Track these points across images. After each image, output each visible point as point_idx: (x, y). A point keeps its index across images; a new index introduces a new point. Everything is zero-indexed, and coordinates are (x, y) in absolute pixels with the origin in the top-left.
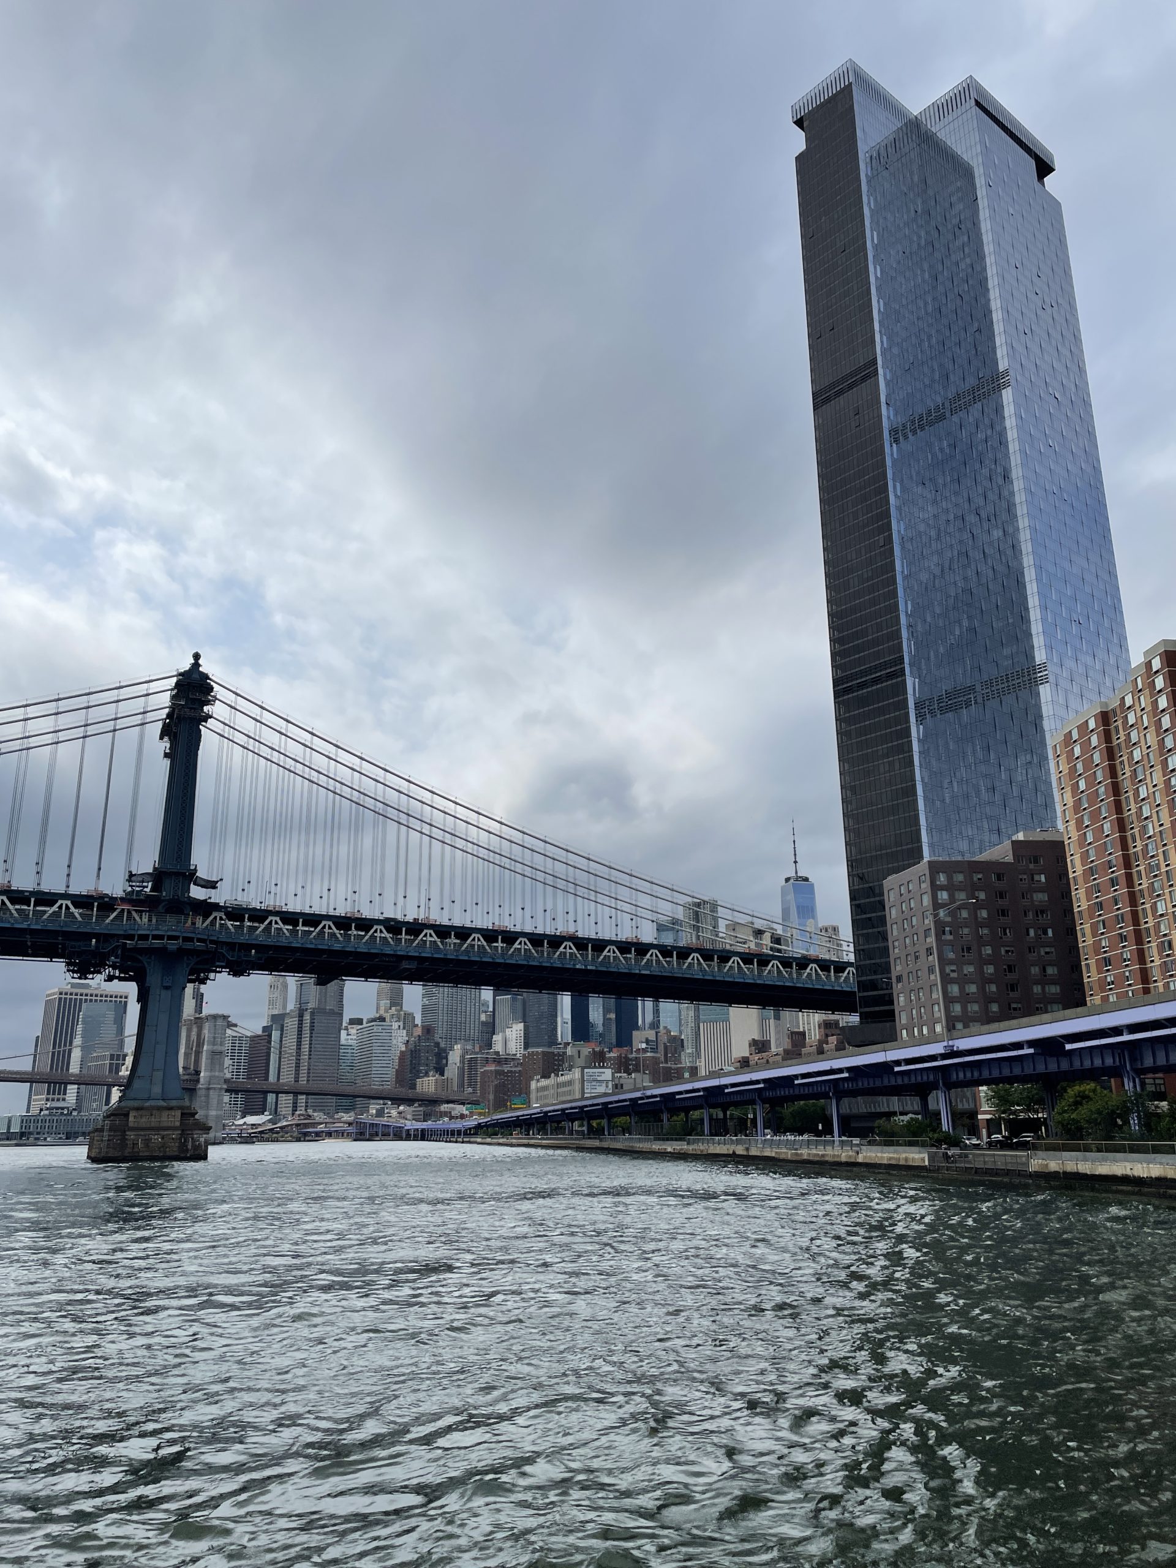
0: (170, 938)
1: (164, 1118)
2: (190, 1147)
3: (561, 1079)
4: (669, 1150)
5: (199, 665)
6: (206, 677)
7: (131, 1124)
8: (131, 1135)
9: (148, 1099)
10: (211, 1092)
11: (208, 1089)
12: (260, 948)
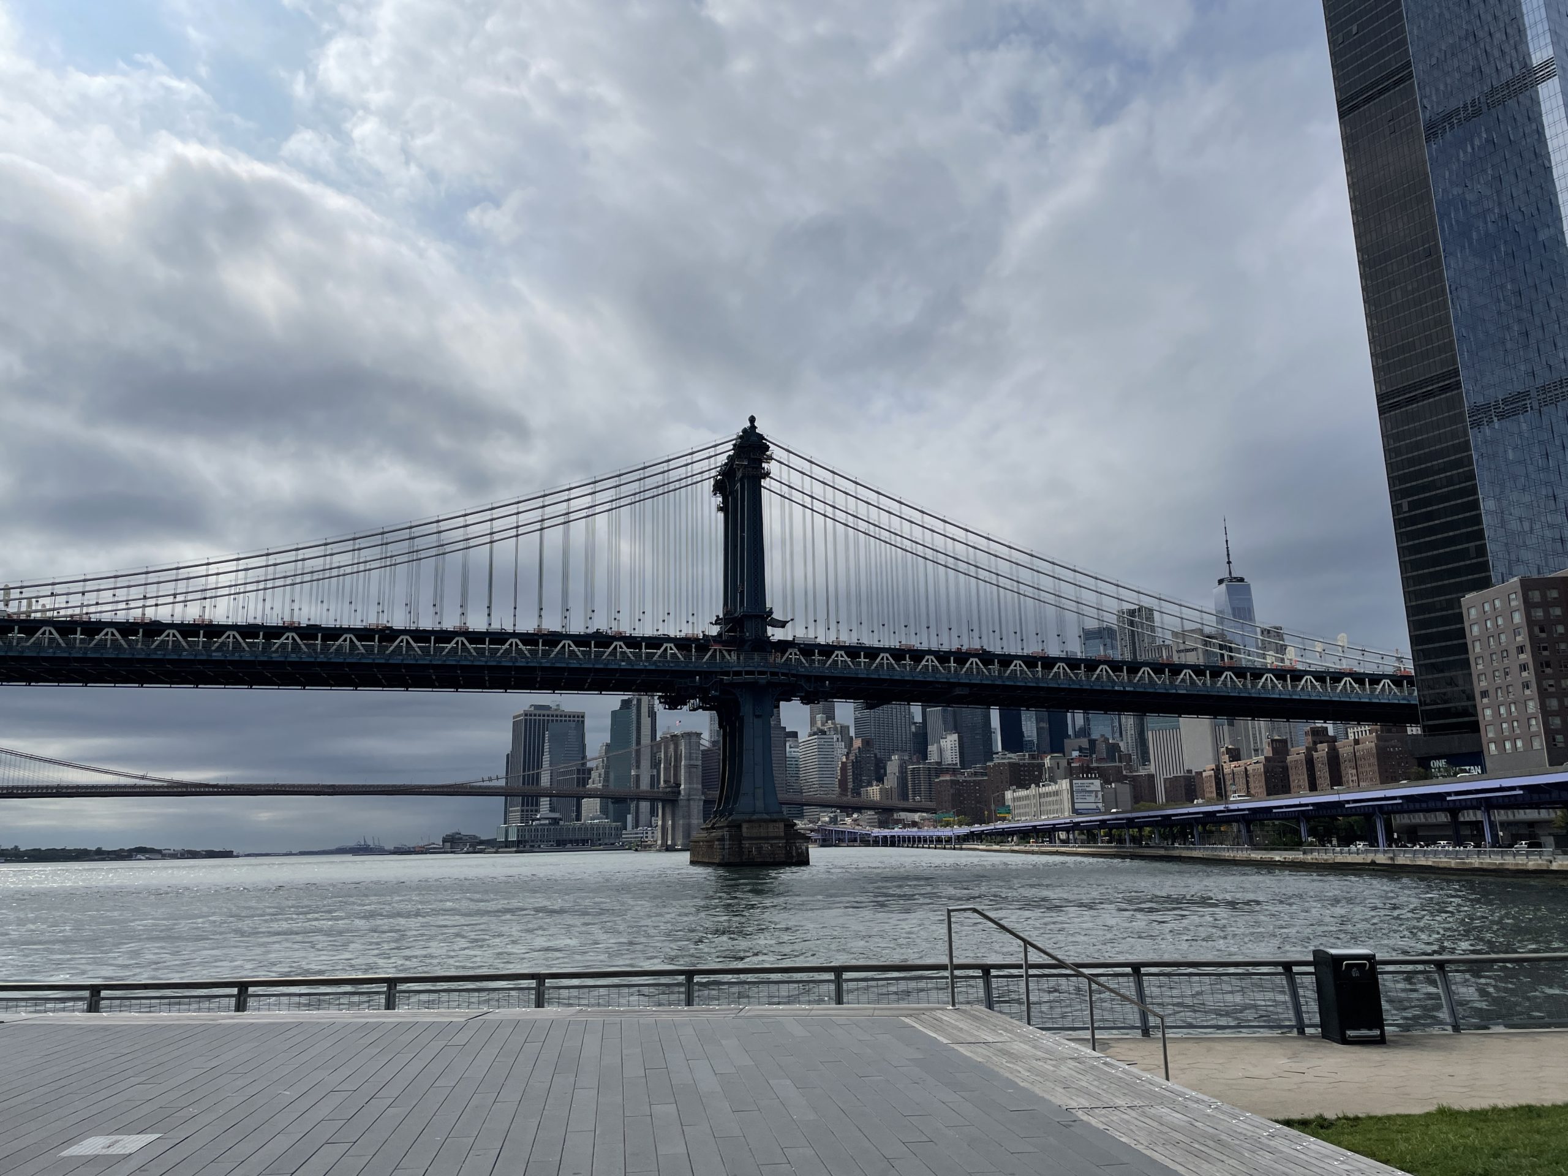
0: (761, 673)
1: (771, 829)
2: (794, 854)
3: (1043, 790)
4: (1277, 858)
5: (756, 428)
6: (761, 437)
7: (745, 835)
8: (746, 844)
9: (754, 813)
10: (692, 803)
11: (689, 800)
12: (833, 679)
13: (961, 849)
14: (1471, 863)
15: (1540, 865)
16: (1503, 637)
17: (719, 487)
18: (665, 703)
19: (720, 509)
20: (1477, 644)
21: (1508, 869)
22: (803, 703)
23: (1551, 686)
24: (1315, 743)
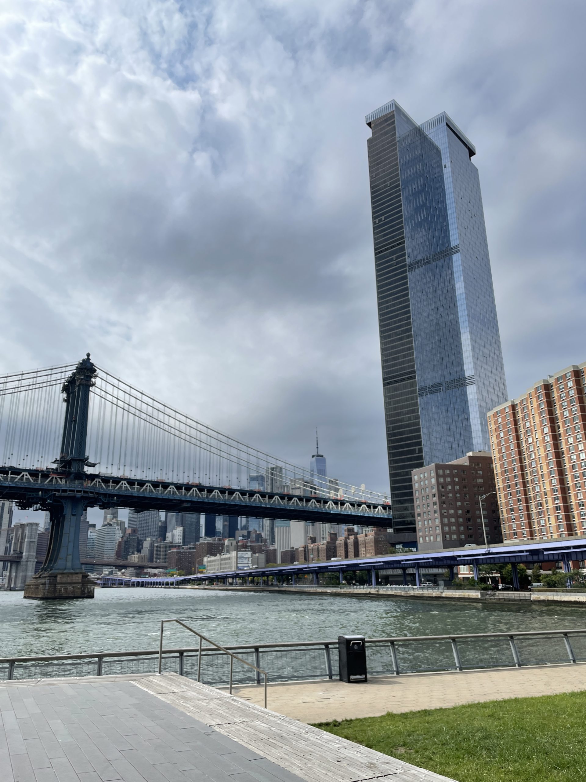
0: (78, 491)
1: (74, 578)
2: (86, 592)
3: (223, 557)
4: (329, 591)
5: (90, 359)
6: (92, 365)
7: (58, 581)
8: (58, 587)
9: (65, 569)
10: (29, 563)
11: (27, 561)
12: (118, 496)
13: (178, 588)
14: (410, 593)
15: (438, 594)
16: (427, 490)
17: (65, 389)
18: (19, 506)
19: (65, 400)
20: (417, 492)
21: (425, 596)
22: (100, 508)
23: (445, 512)
24: (349, 535)
